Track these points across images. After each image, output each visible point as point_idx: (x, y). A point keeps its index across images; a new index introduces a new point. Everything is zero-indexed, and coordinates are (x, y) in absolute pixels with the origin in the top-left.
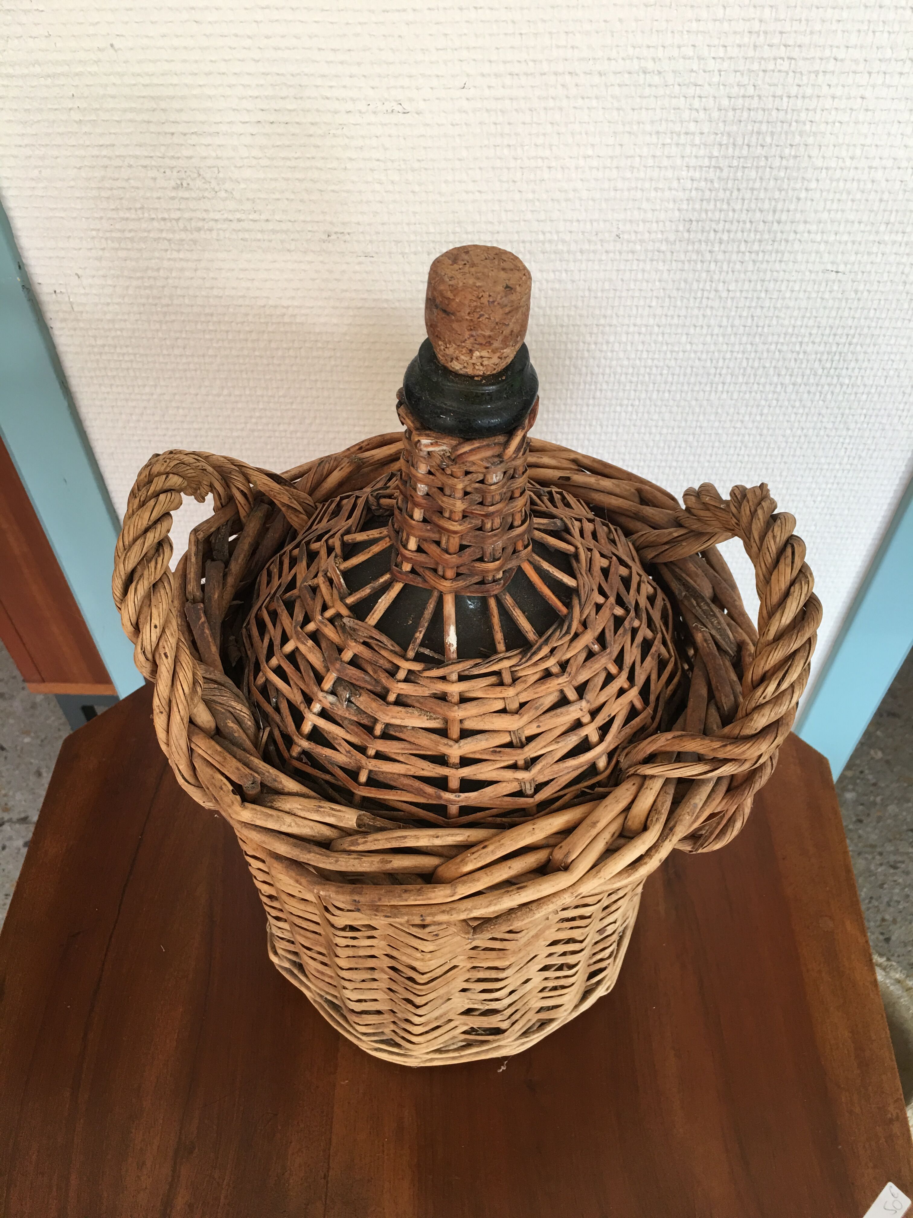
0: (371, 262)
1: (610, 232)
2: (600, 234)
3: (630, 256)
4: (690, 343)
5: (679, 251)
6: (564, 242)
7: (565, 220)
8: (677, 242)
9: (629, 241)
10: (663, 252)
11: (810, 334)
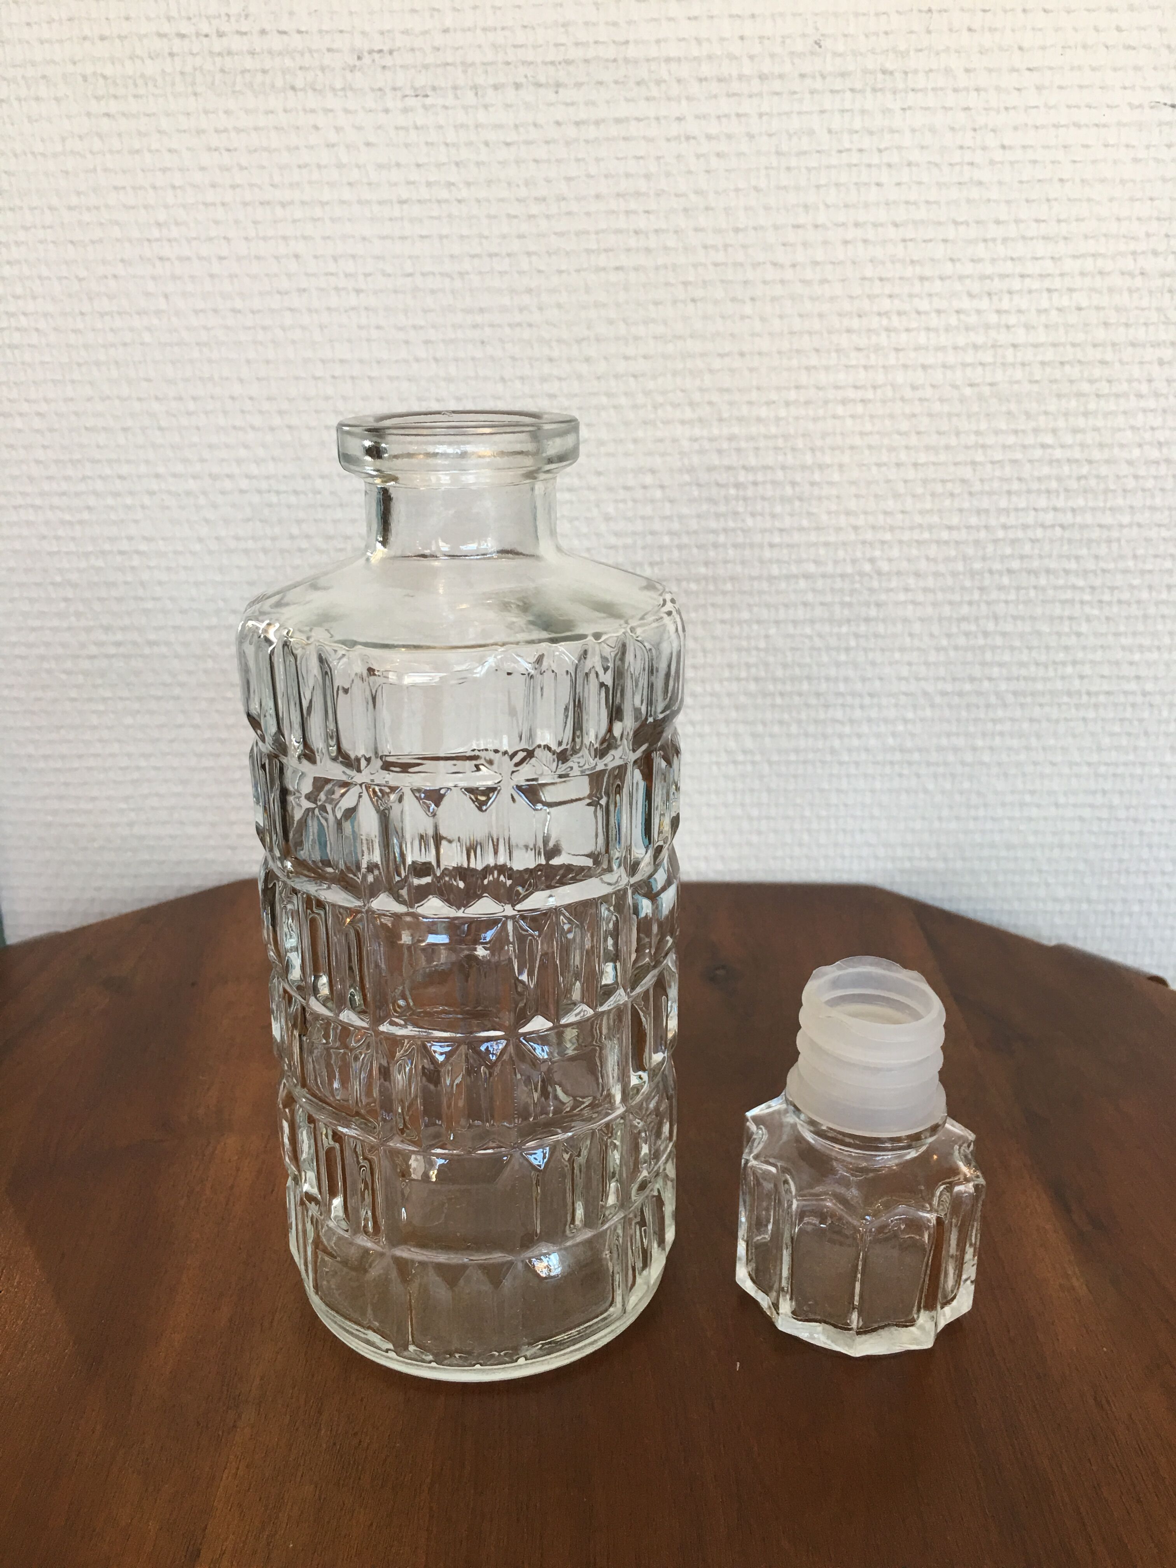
0: (425, 107)
1: (804, 35)
2: (788, 41)
3: (838, 84)
4: (952, 260)
5: (916, 72)
6: (732, 57)
7: (731, 16)
8: (912, 53)
9: (835, 54)
10: (891, 73)
11: (1148, 235)
